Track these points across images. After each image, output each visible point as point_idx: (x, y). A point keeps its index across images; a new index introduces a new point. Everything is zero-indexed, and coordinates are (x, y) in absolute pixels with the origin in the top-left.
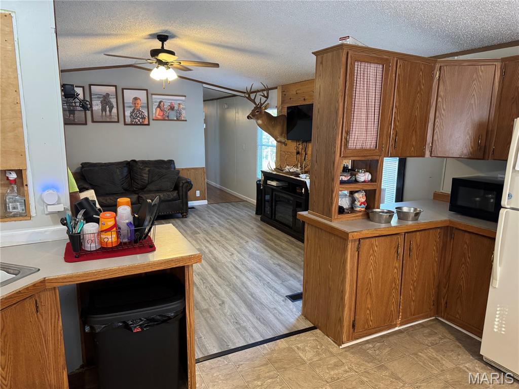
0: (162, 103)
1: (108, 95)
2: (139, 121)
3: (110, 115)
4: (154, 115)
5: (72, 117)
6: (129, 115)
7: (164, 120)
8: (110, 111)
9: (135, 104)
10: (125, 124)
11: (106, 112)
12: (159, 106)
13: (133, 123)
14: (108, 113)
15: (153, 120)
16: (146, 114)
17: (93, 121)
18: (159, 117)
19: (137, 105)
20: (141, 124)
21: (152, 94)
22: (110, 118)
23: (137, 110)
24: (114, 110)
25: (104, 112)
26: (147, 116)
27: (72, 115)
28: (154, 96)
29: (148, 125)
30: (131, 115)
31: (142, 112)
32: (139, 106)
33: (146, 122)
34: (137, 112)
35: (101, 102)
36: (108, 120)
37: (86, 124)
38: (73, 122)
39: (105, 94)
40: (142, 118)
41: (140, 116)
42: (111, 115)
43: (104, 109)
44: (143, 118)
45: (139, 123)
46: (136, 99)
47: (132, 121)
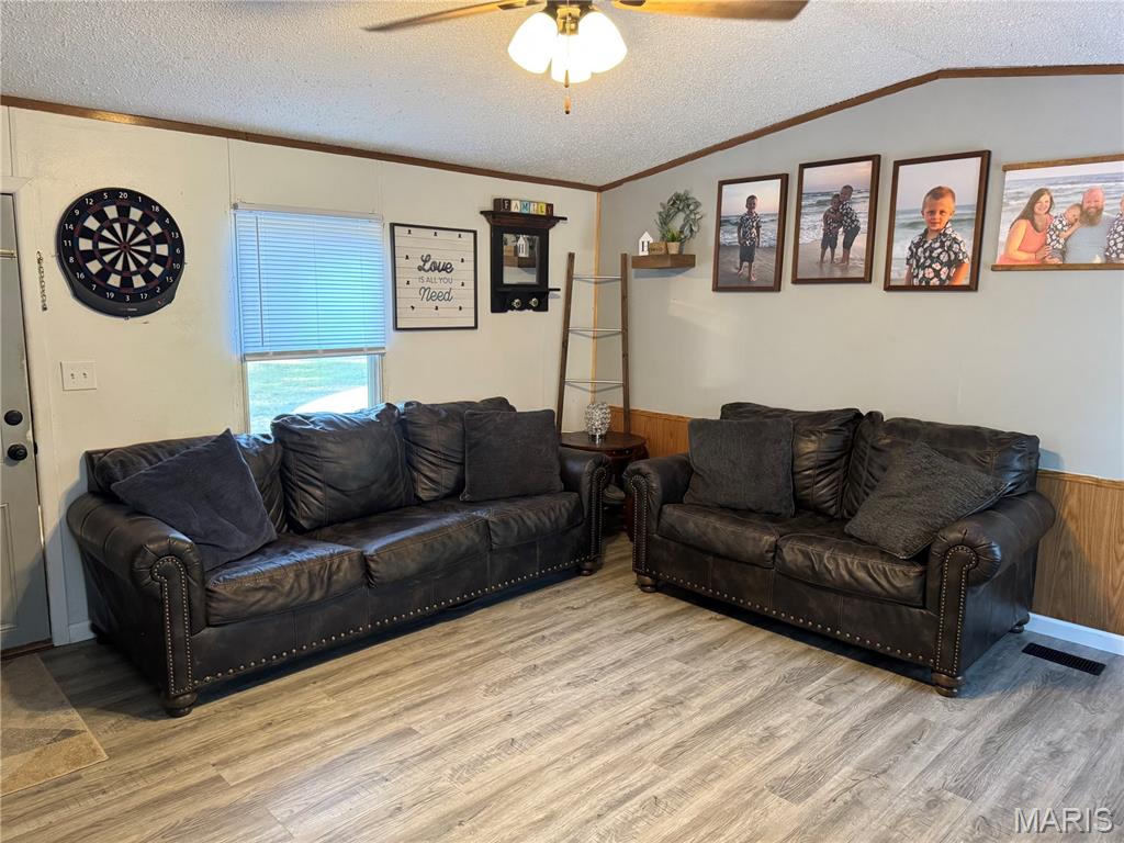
0: (1045, 198)
1: (848, 190)
2: (937, 274)
3: (846, 257)
4: (1001, 251)
5: (745, 271)
6: (907, 253)
7: (1042, 266)
8: (847, 245)
9: (932, 212)
10: (889, 288)
11: (833, 247)
12: (1028, 214)
13: (916, 282)
14: (839, 250)
15: (995, 268)
16: (967, 247)
17: (796, 281)
18: (1023, 257)
19: (938, 216)
20: (942, 288)
21: (1006, 168)
22: (845, 269)
23: (935, 236)
24: (860, 242)
25: (829, 249)
26: (970, 254)
27: (746, 264)
28: (1011, 175)
29: (973, 287)
30: (913, 255)
31: (954, 239)
32: (946, 218)
33: (964, 280)
34: (935, 241)
35: (826, 218)
36: (838, 274)
37: (776, 287)
38: (745, 284)
39: (838, 190)
40: (949, 264)
41: (944, 258)
42: (848, 258)
43: (829, 241)
44: (955, 263)
45: (935, 282)
46: (937, 193)
47: (911, 276)
